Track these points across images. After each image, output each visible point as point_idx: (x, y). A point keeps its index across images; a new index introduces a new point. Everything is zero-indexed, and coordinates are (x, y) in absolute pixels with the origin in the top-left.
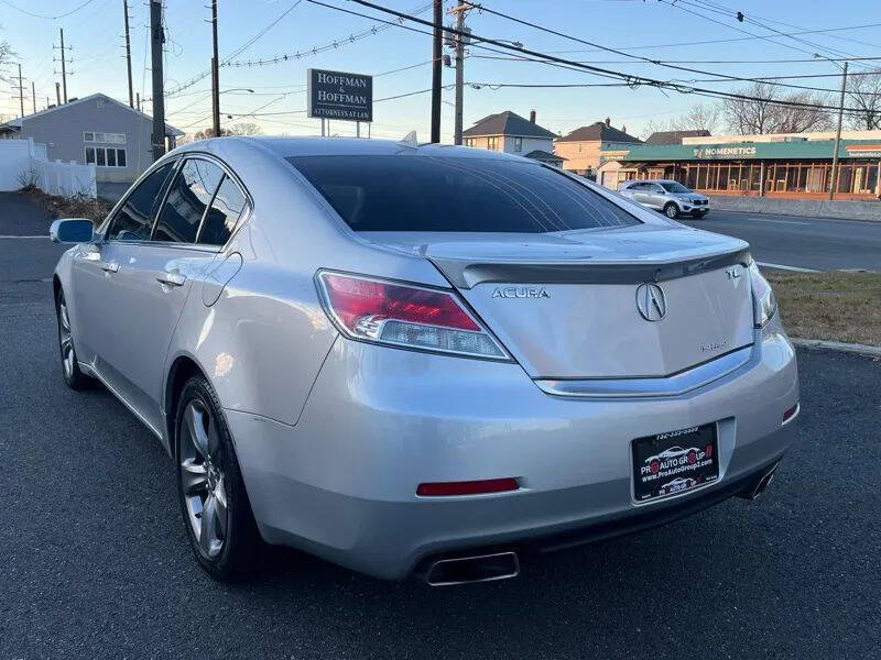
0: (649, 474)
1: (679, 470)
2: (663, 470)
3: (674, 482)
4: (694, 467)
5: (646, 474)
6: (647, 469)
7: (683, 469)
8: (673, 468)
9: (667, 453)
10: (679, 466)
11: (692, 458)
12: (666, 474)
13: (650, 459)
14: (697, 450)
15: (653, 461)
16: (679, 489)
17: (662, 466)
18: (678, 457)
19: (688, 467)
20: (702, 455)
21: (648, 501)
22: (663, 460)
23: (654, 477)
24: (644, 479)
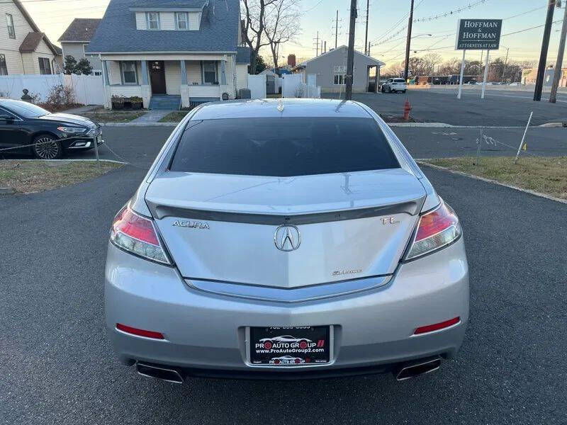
0: (262, 349)
1: (290, 351)
2: (274, 348)
3: (283, 358)
4: (306, 351)
5: (259, 348)
6: (262, 346)
7: (294, 351)
8: (285, 349)
9: (279, 338)
10: (290, 348)
11: (303, 345)
12: (278, 351)
13: (265, 340)
14: (308, 340)
15: (266, 341)
16: (287, 363)
17: (274, 345)
18: (290, 343)
19: (300, 351)
20: (314, 345)
21: (258, 365)
22: (276, 342)
23: (267, 351)
24: (258, 351)
